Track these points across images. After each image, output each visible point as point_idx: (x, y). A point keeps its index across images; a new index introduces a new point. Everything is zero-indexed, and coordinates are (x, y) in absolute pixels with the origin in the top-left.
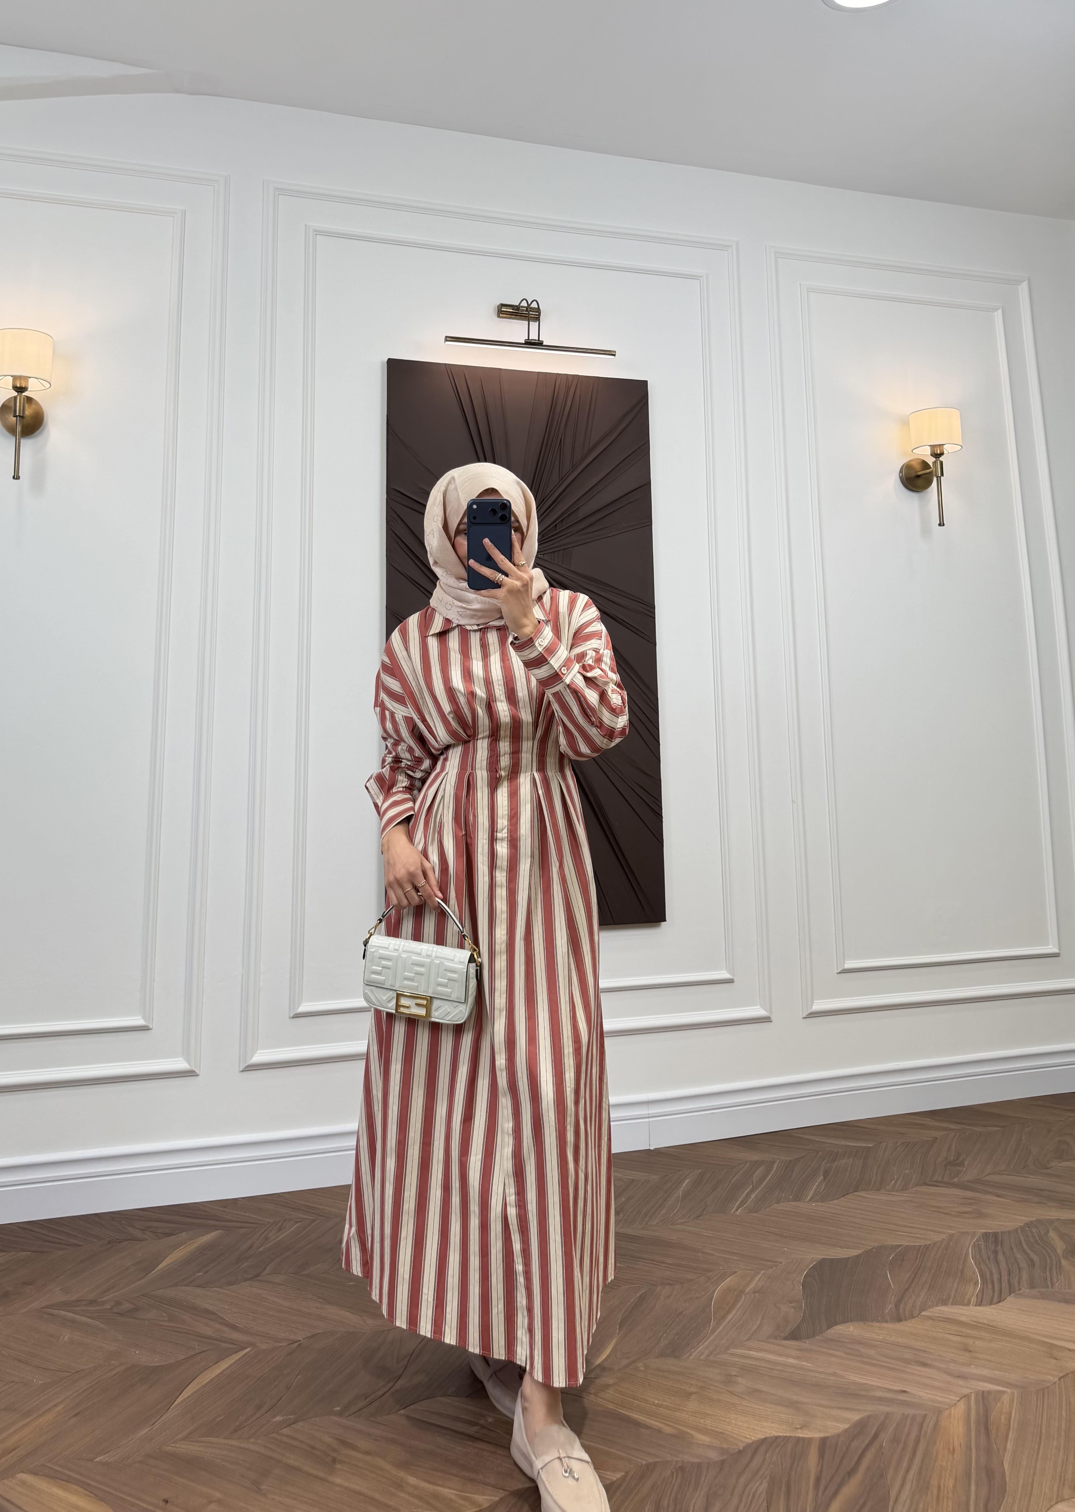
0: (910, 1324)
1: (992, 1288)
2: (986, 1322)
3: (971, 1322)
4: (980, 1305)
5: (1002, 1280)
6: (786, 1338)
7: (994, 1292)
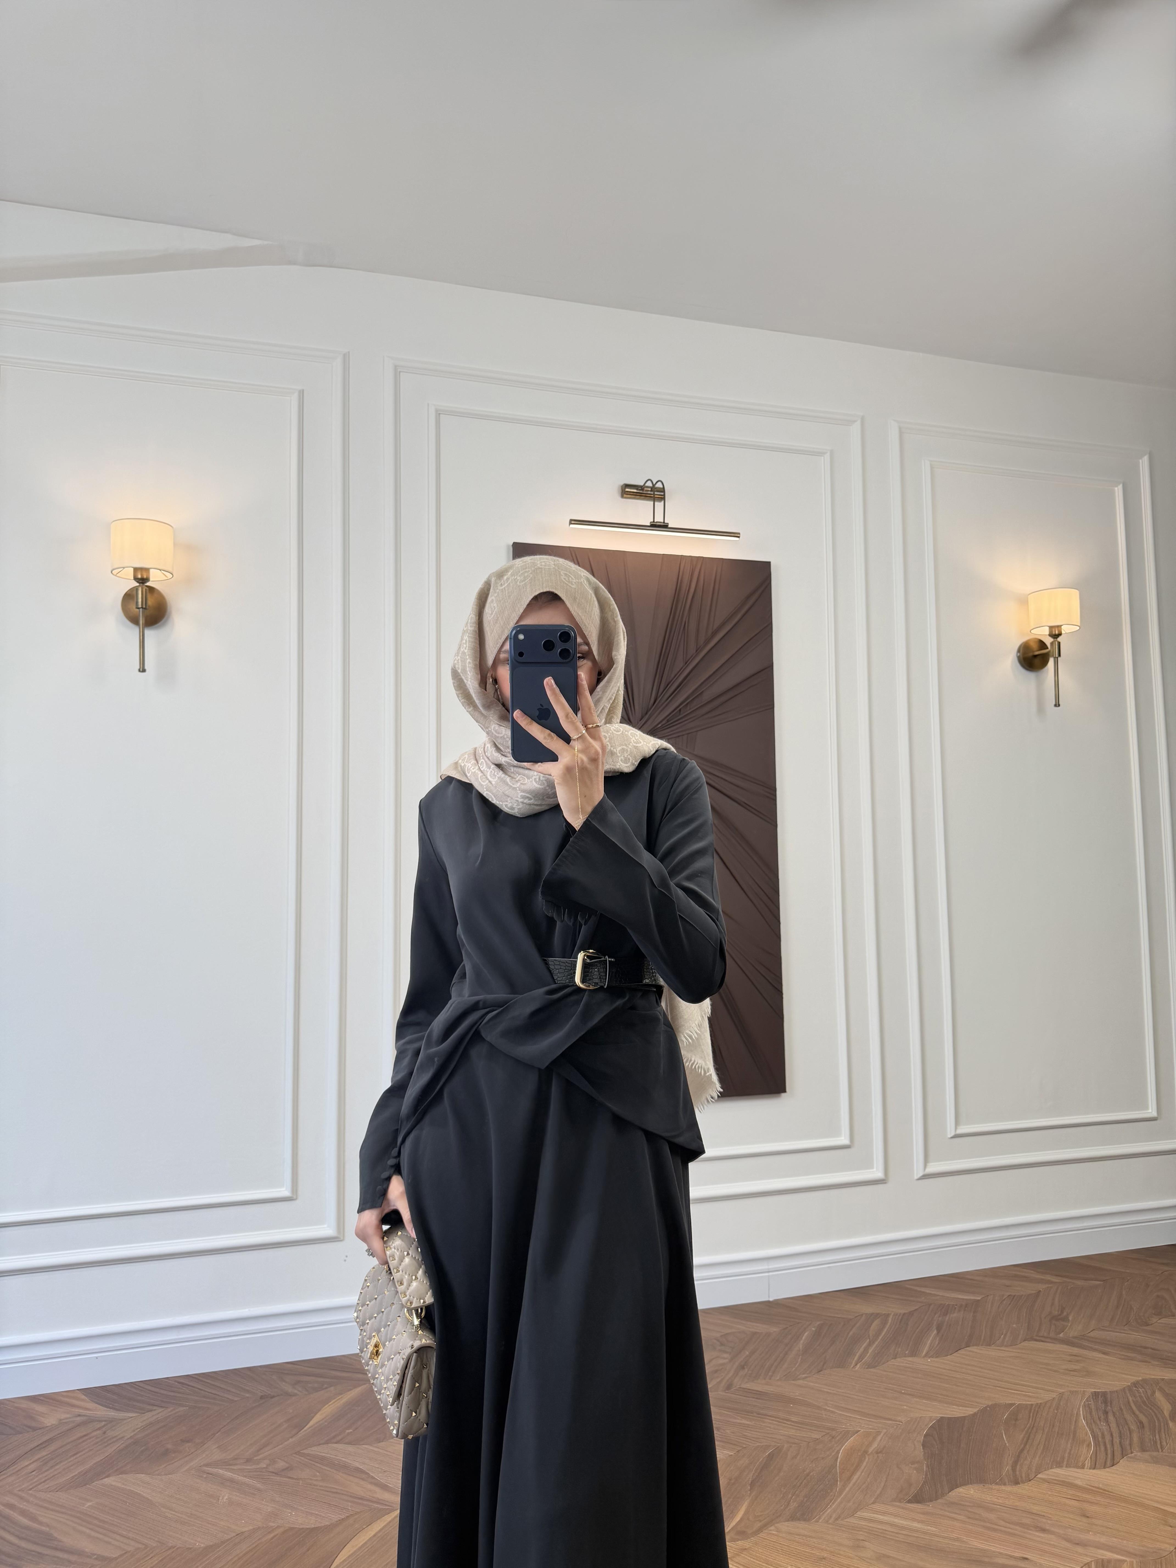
0: (1027, 1487)
1: (1105, 1450)
2: (1101, 1486)
3: (1086, 1486)
4: (1094, 1469)
5: (1114, 1442)
6: (910, 1502)
7: (1107, 1454)
